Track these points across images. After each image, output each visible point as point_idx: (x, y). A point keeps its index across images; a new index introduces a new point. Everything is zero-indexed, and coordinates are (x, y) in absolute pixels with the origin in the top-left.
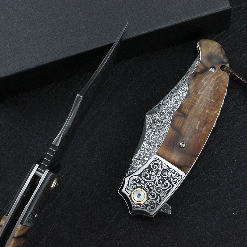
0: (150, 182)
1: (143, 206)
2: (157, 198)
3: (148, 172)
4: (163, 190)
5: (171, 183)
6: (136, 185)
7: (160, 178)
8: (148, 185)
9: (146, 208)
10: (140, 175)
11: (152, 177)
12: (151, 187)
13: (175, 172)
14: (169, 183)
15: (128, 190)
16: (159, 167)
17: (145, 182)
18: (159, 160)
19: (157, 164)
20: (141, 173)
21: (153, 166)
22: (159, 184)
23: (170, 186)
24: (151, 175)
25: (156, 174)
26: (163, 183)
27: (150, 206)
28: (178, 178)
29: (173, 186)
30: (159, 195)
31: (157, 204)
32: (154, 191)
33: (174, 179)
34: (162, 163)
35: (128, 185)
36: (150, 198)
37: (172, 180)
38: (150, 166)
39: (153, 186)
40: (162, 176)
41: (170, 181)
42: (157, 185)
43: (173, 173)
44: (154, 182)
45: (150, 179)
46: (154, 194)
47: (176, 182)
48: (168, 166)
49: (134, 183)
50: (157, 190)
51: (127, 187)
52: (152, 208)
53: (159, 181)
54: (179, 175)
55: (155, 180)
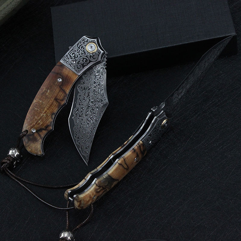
0: (83, 56)
1: (89, 41)
2: (80, 46)
3: (84, 63)
4: (75, 51)
5: (70, 55)
6: (93, 55)
7: (77, 59)
8: (85, 54)
9: (88, 40)
10: (90, 61)
11: (82, 60)
12: (84, 53)
13: (66, 62)
14: (71, 55)
15: (98, 52)
16: (77, 66)
17: (87, 56)
18: (76, 71)
19: (78, 68)
20: (89, 63)
21: (81, 67)
22: (78, 55)
23: (71, 53)
24: (83, 61)
25: (79, 61)
26: (75, 55)
27: (85, 41)
28: (65, 59)
29: (69, 54)
30: (78, 48)
31: (80, 42)
32: (81, 50)
33: (68, 58)
34: (75, 69)
35: (98, 55)
36: (84, 46)
37: (69, 57)
38: (83, 67)
39: (82, 54)
40: (75, 60)
41: (70, 56)
42: (79, 54)
43: (68, 62)
44: (81, 56)
45: (84, 59)
46: (82, 48)
47: (67, 56)
48: (71, 66)
49: (95, 57)
50: (80, 51)
51: (99, 54)
52: (83, 40)
53: (78, 57)
54: (64, 60)
55: (80, 57)
